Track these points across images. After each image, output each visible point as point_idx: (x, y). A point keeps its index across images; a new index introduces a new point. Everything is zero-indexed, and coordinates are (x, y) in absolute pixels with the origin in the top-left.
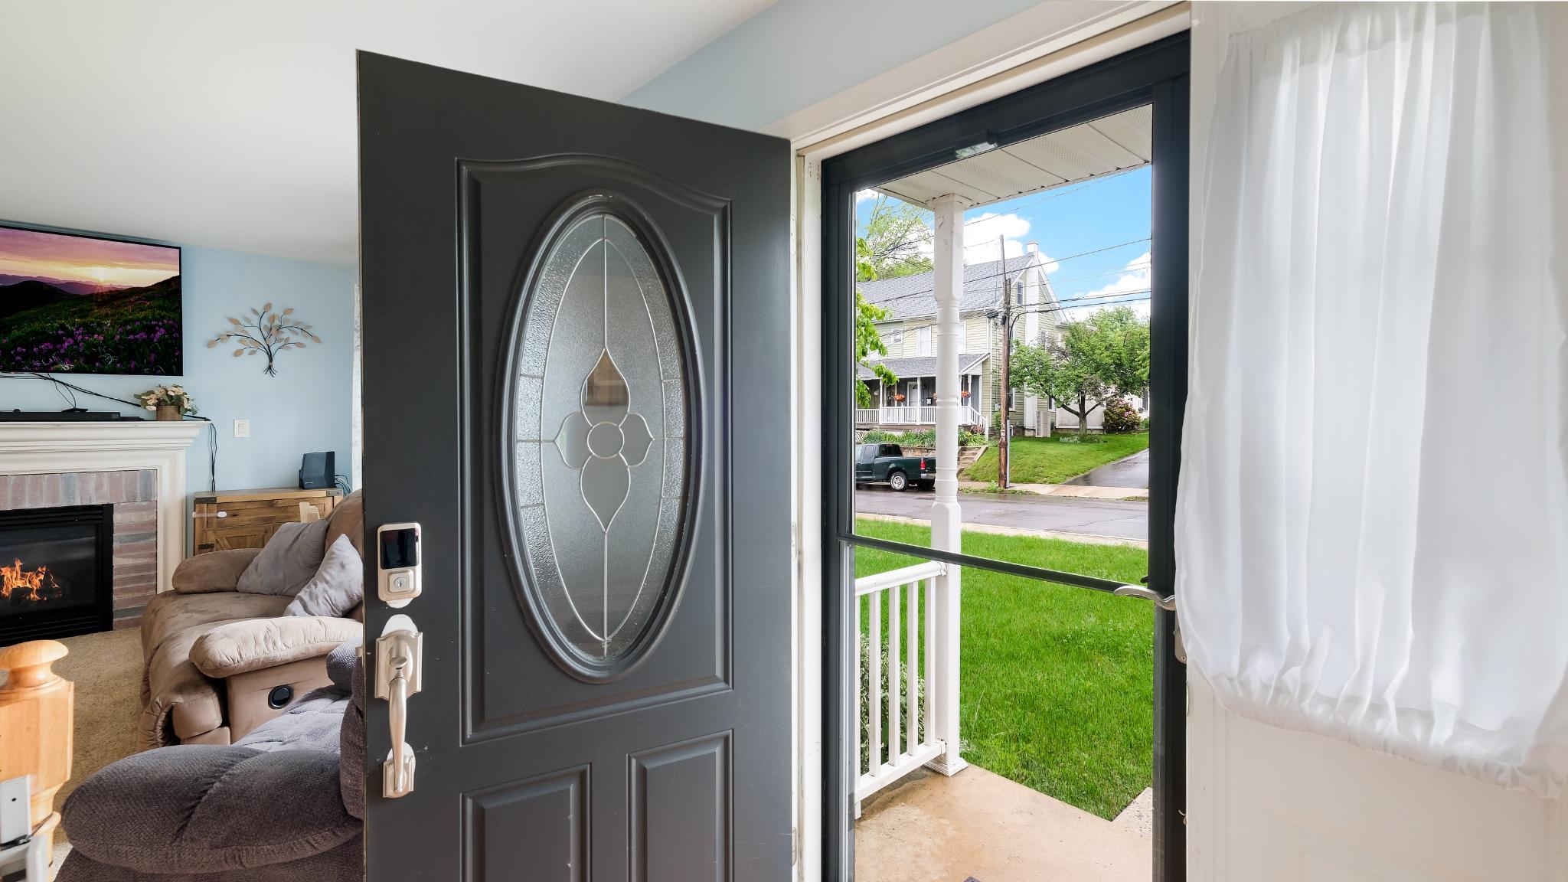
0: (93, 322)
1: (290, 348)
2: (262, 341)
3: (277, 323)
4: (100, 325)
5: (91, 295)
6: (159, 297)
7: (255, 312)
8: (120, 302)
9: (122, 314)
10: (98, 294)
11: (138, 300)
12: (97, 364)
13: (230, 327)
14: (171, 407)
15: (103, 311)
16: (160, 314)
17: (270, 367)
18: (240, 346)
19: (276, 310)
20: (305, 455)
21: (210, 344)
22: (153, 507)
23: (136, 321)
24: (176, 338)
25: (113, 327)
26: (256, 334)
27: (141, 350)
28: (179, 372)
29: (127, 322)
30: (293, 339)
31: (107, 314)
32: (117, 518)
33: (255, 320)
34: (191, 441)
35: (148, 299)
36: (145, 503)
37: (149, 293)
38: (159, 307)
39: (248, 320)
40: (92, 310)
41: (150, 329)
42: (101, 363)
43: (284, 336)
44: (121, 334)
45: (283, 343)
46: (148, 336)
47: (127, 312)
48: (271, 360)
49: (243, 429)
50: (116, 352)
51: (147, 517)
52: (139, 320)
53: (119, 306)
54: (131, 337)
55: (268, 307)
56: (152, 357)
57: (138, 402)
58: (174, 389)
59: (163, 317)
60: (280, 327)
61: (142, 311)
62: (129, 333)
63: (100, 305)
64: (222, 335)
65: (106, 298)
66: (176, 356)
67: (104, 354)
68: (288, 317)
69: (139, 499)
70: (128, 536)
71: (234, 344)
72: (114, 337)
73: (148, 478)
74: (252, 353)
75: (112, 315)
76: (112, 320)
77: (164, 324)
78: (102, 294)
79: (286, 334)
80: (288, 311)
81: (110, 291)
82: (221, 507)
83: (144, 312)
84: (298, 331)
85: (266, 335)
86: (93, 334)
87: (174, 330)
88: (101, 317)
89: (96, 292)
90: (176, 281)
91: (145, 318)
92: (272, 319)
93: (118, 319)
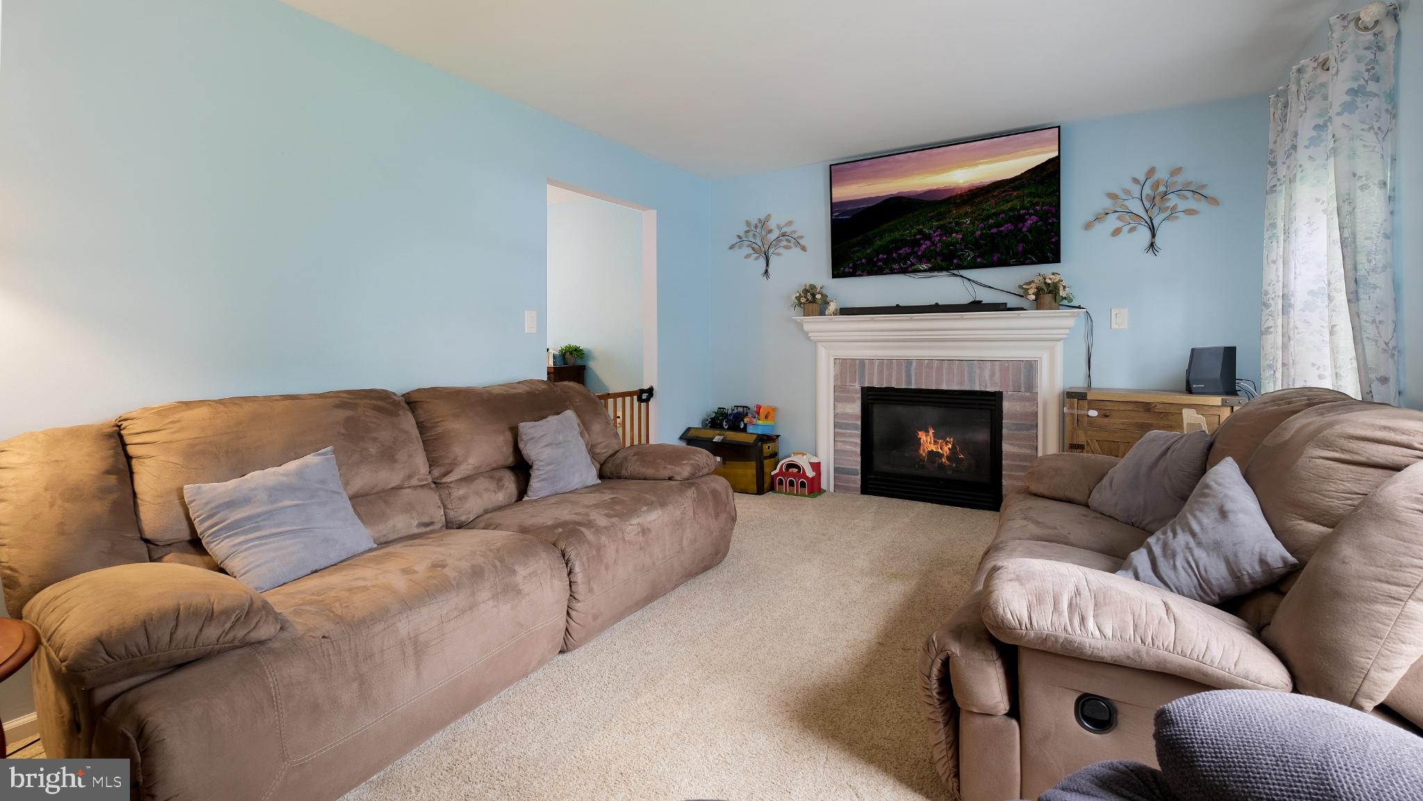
0: (951, 223)
1: (1177, 217)
2: (1143, 214)
3: (1162, 189)
4: (957, 224)
5: (950, 198)
6: (1030, 184)
7: (1136, 181)
8: (979, 199)
9: (984, 210)
10: (956, 196)
11: (1003, 192)
12: (955, 261)
13: (1107, 203)
14: (1049, 296)
15: (962, 211)
16: (1031, 202)
17: (1152, 245)
18: (1119, 224)
19: (1161, 174)
20: (1193, 350)
21: (1088, 226)
22: (1033, 399)
23: (999, 214)
24: (1053, 222)
25: (973, 224)
26: (1136, 207)
27: (1007, 242)
28: (1056, 259)
29: (988, 217)
30: (1182, 205)
31: (967, 213)
32: (1006, 405)
33: (1136, 190)
34: (1067, 331)
35: (1014, 189)
36: (1028, 394)
37: (1017, 182)
38: (1030, 195)
39: (1127, 192)
40: (950, 211)
41: (1021, 219)
42: (960, 259)
43: (1170, 204)
44: (982, 229)
45: (1168, 213)
46: (1016, 226)
47: (989, 206)
48: (1154, 236)
49: (1121, 320)
50: (976, 246)
51: (1028, 408)
52: (1003, 212)
53: (981, 202)
54: (994, 230)
55: (1151, 172)
56: (1020, 248)
57: (1021, 292)
58: (1051, 276)
59: (1037, 204)
60: (1165, 194)
61: (1008, 202)
62: (990, 227)
63: (958, 206)
64: (1099, 214)
65: (966, 198)
66: (1052, 243)
67: (962, 250)
68: (1176, 178)
69: (1023, 389)
70: (1014, 424)
71: (1112, 222)
72: (974, 233)
73: (1030, 368)
74: (1132, 230)
75: (972, 213)
76: (972, 217)
77: (1036, 211)
78: (961, 195)
79: (1173, 200)
80: (1176, 171)
81: (970, 191)
82: (1093, 404)
83: (1011, 203)
84: (1189, 194)
85: (1148, 205)
86: (951, 234)
87: (1049, 215)
88: (960, 217)
89: (954, 194)
90: (1054, 164)
91: (1011, 209)
92: (1156, 185)
93: (979, 215)
